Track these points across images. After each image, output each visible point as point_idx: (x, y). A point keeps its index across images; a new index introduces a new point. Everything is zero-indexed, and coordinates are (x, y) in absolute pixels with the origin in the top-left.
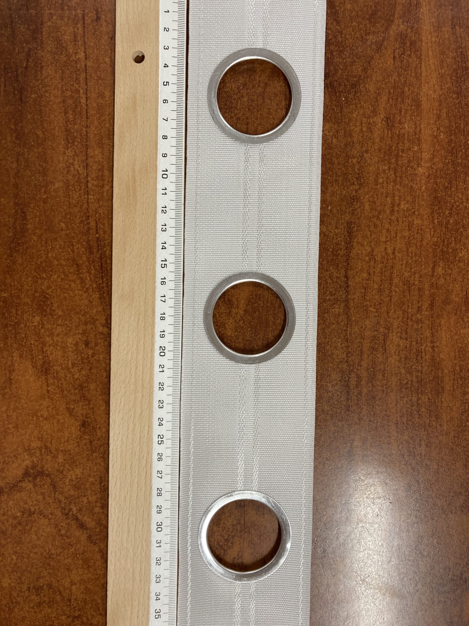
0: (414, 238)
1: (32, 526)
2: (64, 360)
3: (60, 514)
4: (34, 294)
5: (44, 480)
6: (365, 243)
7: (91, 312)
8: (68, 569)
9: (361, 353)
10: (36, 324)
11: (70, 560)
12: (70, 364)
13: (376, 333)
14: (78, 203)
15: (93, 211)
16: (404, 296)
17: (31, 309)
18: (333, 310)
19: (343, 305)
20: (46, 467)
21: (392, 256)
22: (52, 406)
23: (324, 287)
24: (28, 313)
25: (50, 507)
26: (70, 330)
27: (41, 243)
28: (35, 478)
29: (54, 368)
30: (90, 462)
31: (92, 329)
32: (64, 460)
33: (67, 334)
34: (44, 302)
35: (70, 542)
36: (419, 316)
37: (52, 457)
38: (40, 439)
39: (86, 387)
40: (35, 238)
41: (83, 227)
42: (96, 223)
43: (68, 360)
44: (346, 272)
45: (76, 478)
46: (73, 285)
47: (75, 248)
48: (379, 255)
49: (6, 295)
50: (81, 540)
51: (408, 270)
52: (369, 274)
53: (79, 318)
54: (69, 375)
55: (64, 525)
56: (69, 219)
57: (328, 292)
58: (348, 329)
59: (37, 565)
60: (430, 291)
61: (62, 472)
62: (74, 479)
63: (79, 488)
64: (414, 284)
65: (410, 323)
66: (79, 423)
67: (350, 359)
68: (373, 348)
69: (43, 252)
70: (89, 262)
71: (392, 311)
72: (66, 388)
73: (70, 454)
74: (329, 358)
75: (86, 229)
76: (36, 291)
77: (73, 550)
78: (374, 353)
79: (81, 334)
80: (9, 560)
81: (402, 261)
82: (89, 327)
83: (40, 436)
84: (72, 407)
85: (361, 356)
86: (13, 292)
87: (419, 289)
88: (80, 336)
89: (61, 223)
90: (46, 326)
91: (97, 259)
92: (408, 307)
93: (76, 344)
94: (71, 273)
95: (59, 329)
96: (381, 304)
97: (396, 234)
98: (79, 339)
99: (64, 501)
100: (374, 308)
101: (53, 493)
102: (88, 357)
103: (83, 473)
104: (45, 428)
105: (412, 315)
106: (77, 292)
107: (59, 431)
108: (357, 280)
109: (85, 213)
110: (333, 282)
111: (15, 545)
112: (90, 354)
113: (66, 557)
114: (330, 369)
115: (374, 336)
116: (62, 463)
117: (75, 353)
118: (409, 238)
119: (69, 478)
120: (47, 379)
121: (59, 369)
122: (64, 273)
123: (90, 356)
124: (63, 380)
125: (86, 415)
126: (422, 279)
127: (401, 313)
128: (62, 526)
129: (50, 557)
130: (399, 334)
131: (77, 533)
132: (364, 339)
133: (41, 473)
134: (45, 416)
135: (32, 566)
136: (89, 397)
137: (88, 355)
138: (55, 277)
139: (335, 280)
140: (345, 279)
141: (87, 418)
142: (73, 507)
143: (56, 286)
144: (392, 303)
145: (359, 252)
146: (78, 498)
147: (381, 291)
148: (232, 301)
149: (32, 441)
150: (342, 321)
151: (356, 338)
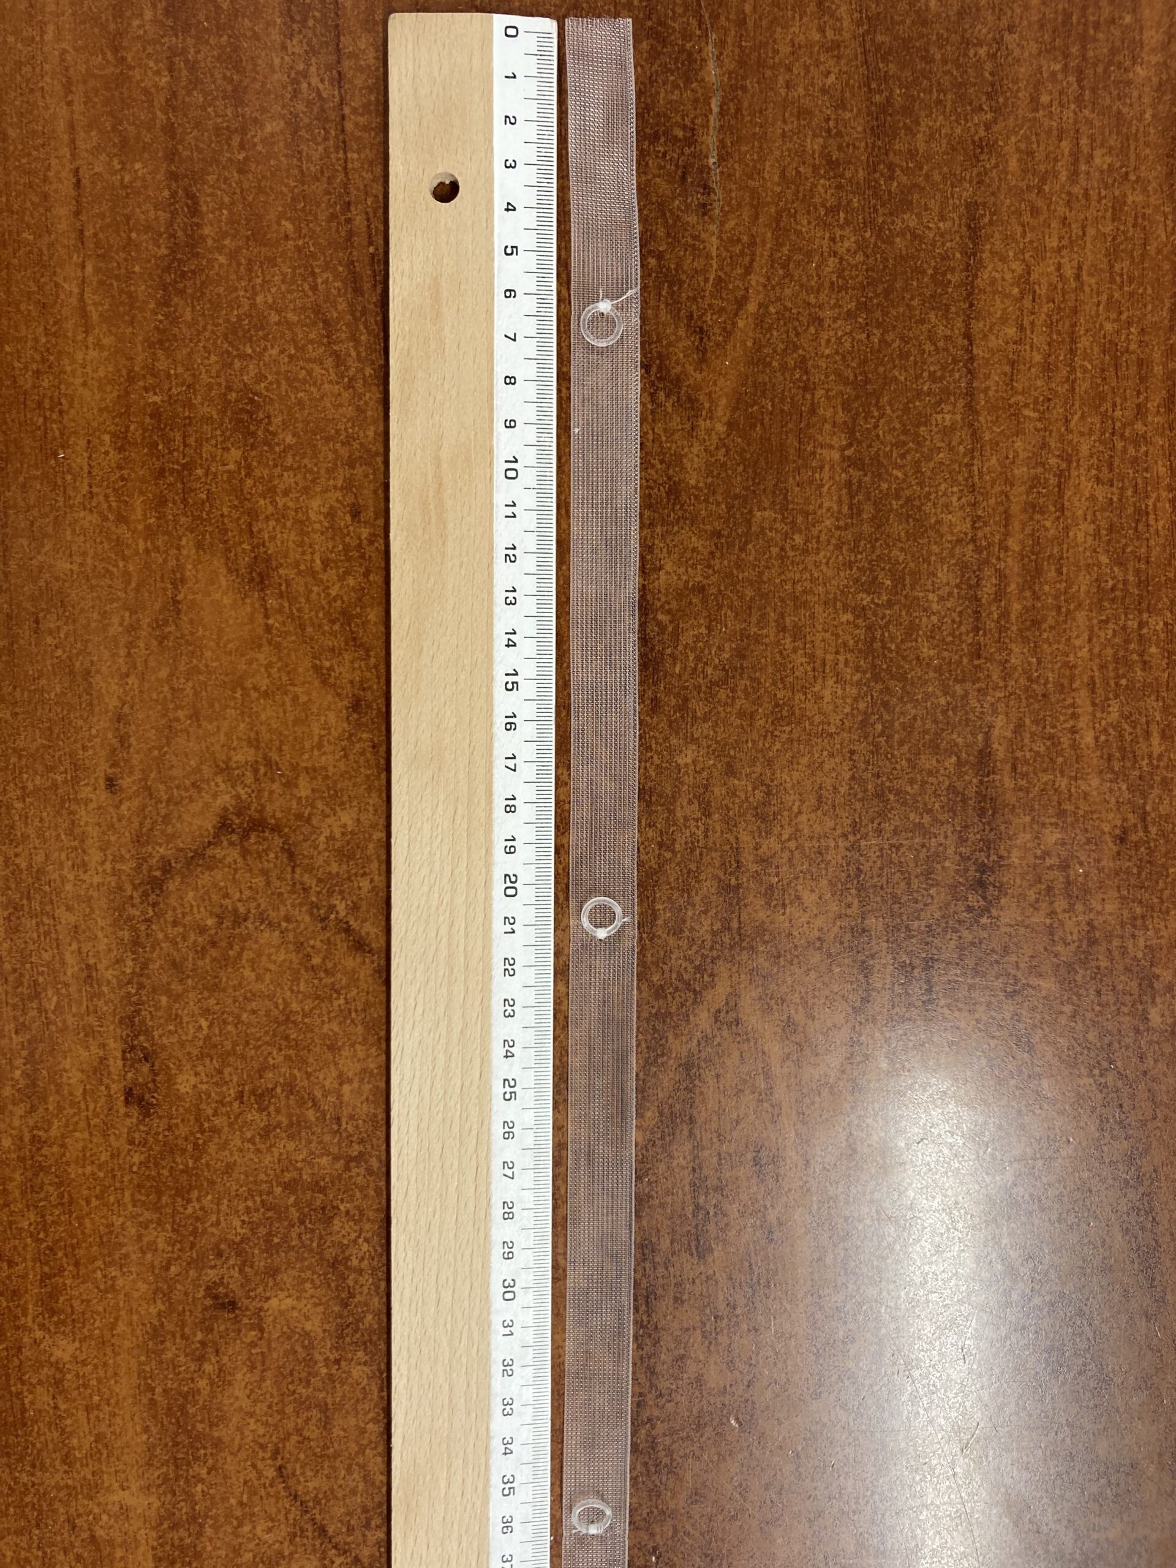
0: (1126, 239)
1: (243, 949)
2: (304, 553)
3: (307, 919)
4: (225, 395)
5: (265, 839)
6: (1011, 254)
7: (362, 434)
8: (332, 1048)
9: (1007, 519)
10: (232, 467)
11: (336, 1028)
12: (318, 562)
13: (1040, 470)
14: (322, 172)
15: (358, 189)
16: (1104, 379)
17: (218, 432)
18: (939, 417)
19: (961, 403)
20: (269, 809)
21: (1073, 285)
22: (279, 664)
23: (916, 363)
24: (213, 442)
25: (283, 902)
26: (314, 481)
27: (236, 272)
28: (245, 836)
29: (281, 571)
30: (374, 795)
31: (367, 476)
32: (313, 790)
33: (306, 490)
34: (250, 413)
35: (333, 984)
36: (1139, 427)
37: (284, 785)
38: (254, 743)
39: (359, 616)
40: (222, 259)
41: (337, 231)
42: (368, 220)
43: (312, 554)
44: (968, 326)
45: (343, 834)
46: (317, 370)
47: (319, 280)
48: (1044, 281)
49: (157, 399)
51: (1113, 316)
52: (1021, 328)
53: (336, 451)
54: (315, 589)
55: (318, 944)
56: (303, 210)
57: (925, 374)
58: (976, 461)
59: (259, 1039)
60: (1165, 365)
61: (308, 820)
62: (338, 835)
63: (351, 857)
64: (1127, 350)
65: (1119, 445)
66: (346, 703)
67: (980, 534)
68: (1034, 507)
69: (242, 293)
70: (353, 315)
71: (1076, 417)
72: (311, 619)
73: (327, 777)
74: (932, 533)
75: (343, 234)
76: (229, 389)
77: (342, 1001)
78: (1037, 517)
79: (342, 489)
80: (192, 1031)
81: (1098, 293)
82: (359, 471)
83: (253, 735)
84: (327, 664)
85: (1006, 526)
86: (174, 391)
87: (1140, 363)
88: (339, 494)
89: (283, 222)
90: (257, 473)
91: (372, 306)
92: (1114, 405)
93: (331, 514)
94: (311, 342)
95: (289, 479)
96: (1049, 400)
97: (1084, 228)
98: (337, 500)
99: (315, 889)
100: (1034, 410)
101: (289, 869)
102: (360, 546)
103: (358, 820)
104: (263, 717)
105: (1124, 425)
106: (326, 386)
107: (296, 722)
108: (993, 342)
109: (340, 196)
110: (937, 349)
111: (206, 994)
112: (363, 536)
113: (325, 1019)
114: (933, 559)
115: (1036, 477)
116: (307, 797)
117: (329, 535)
118: (1114, 239)
119: (327, 833)
120: (263, 599)
121: (292, 573)
122: (294, 341)
123: (365, 542)
124: (303, 600)
125: (361, 682)
126: (1147, 338)
127: (1097, 420)
128: (313, 947)
129: (287, 1020)
130: (1094, 472)
131: (350, 963)
132: (1012, 485)
133: (258, 825)
134: (264, 688)
135: (247, 1043)
136: (365, 639)
137: (359, 538)
138: (274, 352)
139: (941, 344)
140: (966, 342)
141: (364, 690)
142: (338, 902)
143: (278, 373)
144: (1077, 397)
145: (997, 275)
146: (349, 879)
147: (1049, 370)
148: (697, 400)
149: (235, 749)
150: (960, 444)
151: (993, 483)
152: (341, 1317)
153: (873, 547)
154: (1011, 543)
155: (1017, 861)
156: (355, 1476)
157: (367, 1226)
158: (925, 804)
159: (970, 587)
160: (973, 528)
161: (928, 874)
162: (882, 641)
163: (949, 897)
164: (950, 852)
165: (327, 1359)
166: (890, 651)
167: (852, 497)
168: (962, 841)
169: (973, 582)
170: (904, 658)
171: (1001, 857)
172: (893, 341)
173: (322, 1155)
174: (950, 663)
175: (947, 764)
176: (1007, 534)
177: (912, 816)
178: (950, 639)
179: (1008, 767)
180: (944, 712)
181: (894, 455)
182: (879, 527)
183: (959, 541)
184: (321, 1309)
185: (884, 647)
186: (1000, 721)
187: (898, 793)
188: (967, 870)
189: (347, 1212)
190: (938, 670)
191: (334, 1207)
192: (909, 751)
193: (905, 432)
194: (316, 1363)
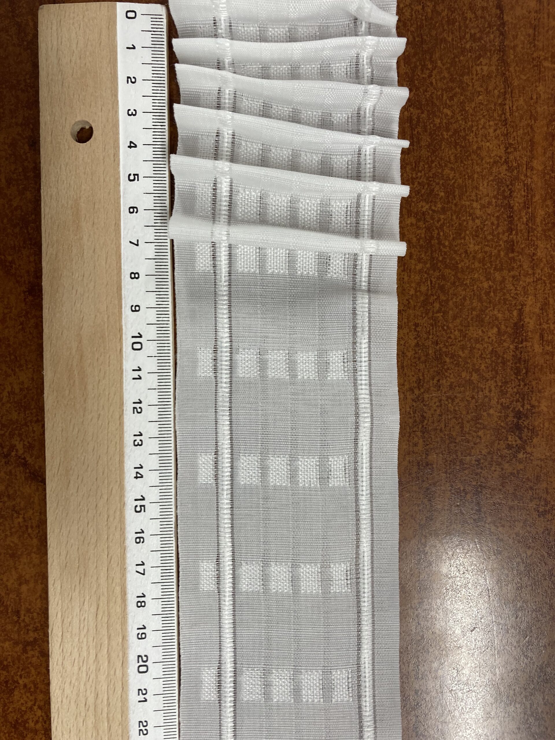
8: (13, 556)
9: (532, 146)
11: (16, 540)
18: (478, 68)
19: (495, 58)
23: (460, 28)
35: (14, 506)
45: (21, 390)
50: (33, 502)
57: (468, 36)
58: (507, 102)
62: (17, 391)
66: (22, 288)
67: (511, 157)
73: (9, 345)
74: (474, 157)
77: (20, 520)
79: (22, 125)
84: (10, 258)
85: (531, 151)
88: (19, 129)
93: (13, 145)
98: (18, 134)
103: (33, 379)
108: (519, 11)
110: (476, 17)
113: (8, 533)
114: (476, 176)
117: (12, 160)
119: (9, 389)
131: (27, 490)
132: (536, 120)
139: (479, 13)
140: (498, 12)
142: (17, 443)
146: (26, 424)
150: (495, 88)
151: (521, 118)
153: (430, 167)
154: (535, 164)
155: (545, 409)
158: (474, 365)
159: (505, 198)
160: (506, 152)
161: (477, 418)
162: (438, 239)
163: (493, 438)
164: (494, 402)
166: (445, 246)
167: (412, 129)
168: (503, 393)
169: (507, 194)
170: (455, 252)
171: (533, 406)
172: (443, 11)
174: (490, 256)
175: (490, 334)
176: (532, 157)
177: (464, 374)
178: (490, 237)
179: (537, 337)
180: (487, 294)
181: (445, 98)
182: (434, 152)
183: (495, 162)
185: (440, 243)
186: (530, 300)
187: (453, 356)
188: (506, 416)
190: (482, 261)
192: (461, 324)
193: (452, 80)
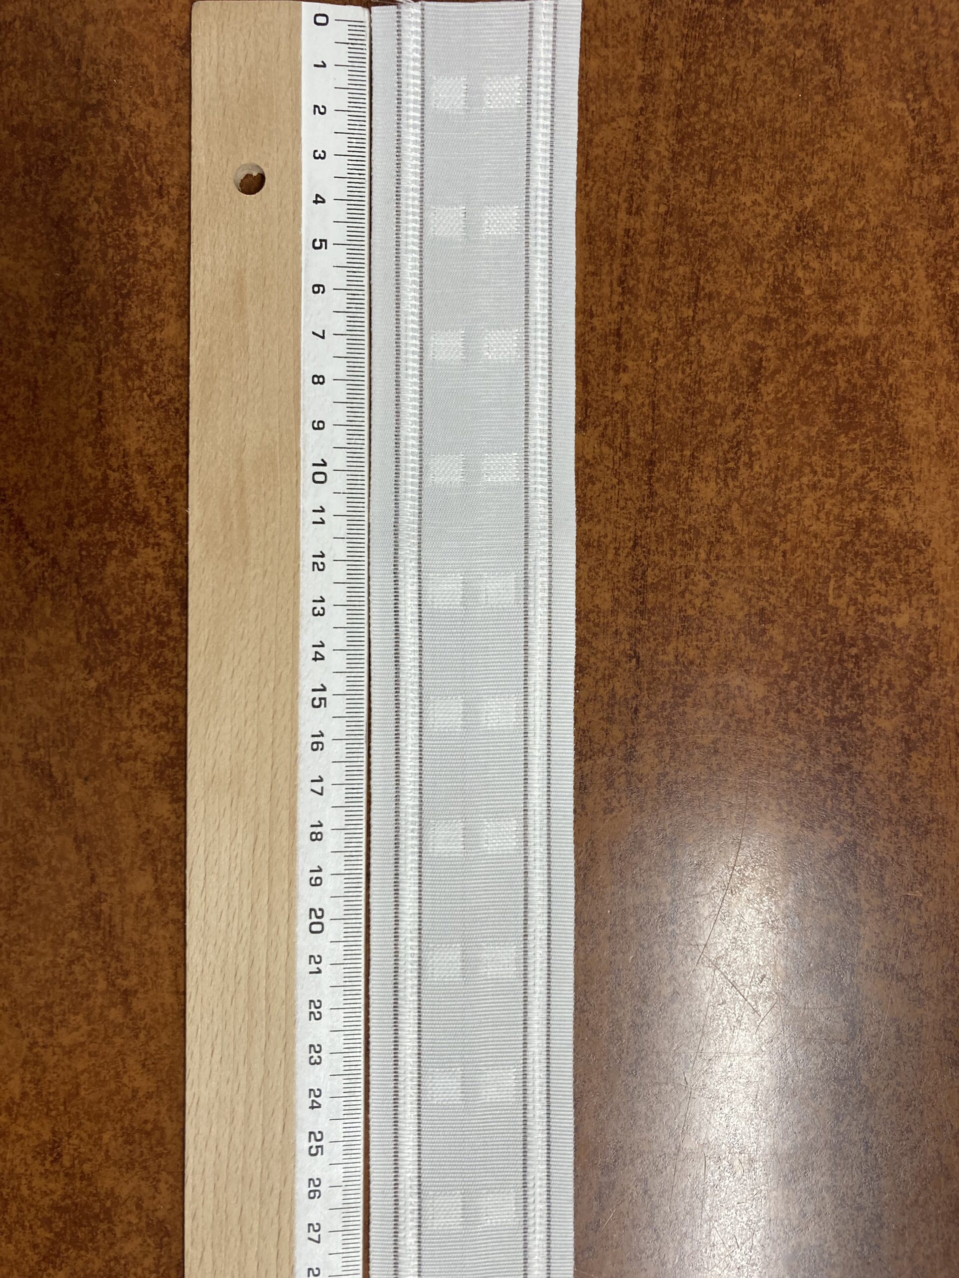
152: (62, 284)
156: (62, 465)
157: (100, 185)
165: (41, 331)
173: (57, 99)
184: (40, 273)
189: (79, 167)
191: (64, 160)
194: (29, 333)
